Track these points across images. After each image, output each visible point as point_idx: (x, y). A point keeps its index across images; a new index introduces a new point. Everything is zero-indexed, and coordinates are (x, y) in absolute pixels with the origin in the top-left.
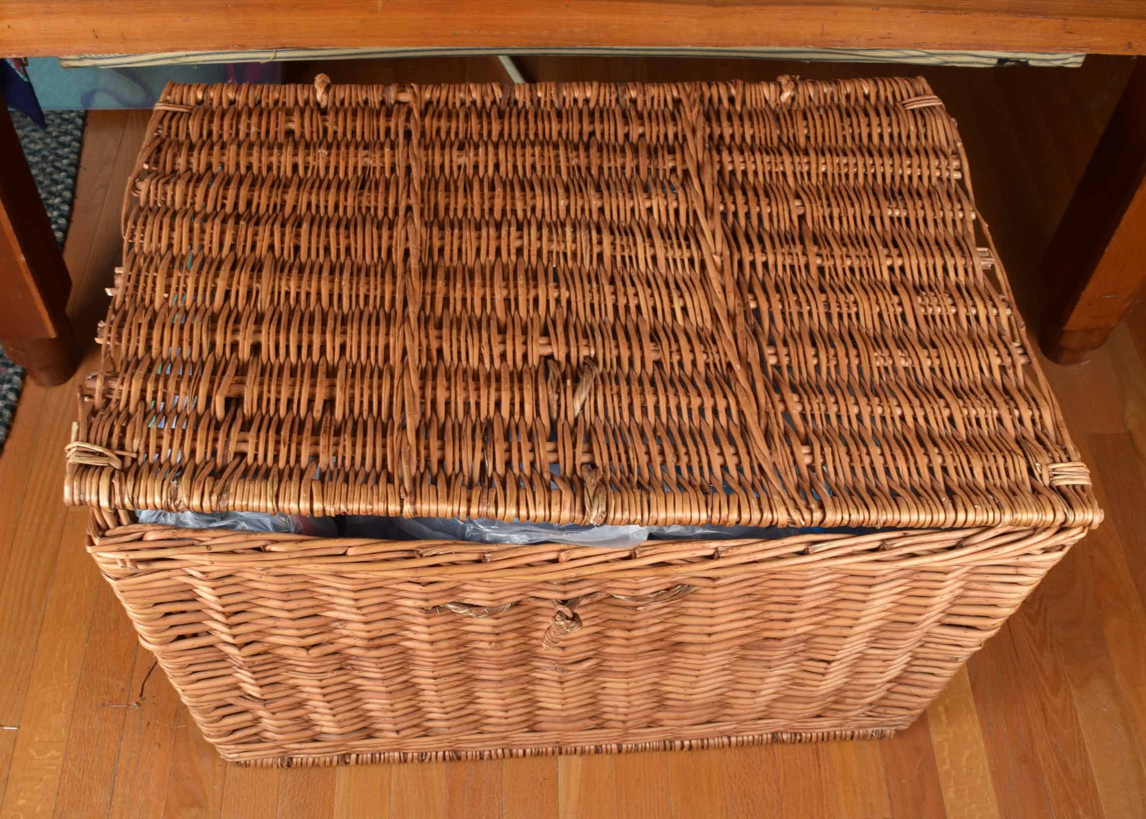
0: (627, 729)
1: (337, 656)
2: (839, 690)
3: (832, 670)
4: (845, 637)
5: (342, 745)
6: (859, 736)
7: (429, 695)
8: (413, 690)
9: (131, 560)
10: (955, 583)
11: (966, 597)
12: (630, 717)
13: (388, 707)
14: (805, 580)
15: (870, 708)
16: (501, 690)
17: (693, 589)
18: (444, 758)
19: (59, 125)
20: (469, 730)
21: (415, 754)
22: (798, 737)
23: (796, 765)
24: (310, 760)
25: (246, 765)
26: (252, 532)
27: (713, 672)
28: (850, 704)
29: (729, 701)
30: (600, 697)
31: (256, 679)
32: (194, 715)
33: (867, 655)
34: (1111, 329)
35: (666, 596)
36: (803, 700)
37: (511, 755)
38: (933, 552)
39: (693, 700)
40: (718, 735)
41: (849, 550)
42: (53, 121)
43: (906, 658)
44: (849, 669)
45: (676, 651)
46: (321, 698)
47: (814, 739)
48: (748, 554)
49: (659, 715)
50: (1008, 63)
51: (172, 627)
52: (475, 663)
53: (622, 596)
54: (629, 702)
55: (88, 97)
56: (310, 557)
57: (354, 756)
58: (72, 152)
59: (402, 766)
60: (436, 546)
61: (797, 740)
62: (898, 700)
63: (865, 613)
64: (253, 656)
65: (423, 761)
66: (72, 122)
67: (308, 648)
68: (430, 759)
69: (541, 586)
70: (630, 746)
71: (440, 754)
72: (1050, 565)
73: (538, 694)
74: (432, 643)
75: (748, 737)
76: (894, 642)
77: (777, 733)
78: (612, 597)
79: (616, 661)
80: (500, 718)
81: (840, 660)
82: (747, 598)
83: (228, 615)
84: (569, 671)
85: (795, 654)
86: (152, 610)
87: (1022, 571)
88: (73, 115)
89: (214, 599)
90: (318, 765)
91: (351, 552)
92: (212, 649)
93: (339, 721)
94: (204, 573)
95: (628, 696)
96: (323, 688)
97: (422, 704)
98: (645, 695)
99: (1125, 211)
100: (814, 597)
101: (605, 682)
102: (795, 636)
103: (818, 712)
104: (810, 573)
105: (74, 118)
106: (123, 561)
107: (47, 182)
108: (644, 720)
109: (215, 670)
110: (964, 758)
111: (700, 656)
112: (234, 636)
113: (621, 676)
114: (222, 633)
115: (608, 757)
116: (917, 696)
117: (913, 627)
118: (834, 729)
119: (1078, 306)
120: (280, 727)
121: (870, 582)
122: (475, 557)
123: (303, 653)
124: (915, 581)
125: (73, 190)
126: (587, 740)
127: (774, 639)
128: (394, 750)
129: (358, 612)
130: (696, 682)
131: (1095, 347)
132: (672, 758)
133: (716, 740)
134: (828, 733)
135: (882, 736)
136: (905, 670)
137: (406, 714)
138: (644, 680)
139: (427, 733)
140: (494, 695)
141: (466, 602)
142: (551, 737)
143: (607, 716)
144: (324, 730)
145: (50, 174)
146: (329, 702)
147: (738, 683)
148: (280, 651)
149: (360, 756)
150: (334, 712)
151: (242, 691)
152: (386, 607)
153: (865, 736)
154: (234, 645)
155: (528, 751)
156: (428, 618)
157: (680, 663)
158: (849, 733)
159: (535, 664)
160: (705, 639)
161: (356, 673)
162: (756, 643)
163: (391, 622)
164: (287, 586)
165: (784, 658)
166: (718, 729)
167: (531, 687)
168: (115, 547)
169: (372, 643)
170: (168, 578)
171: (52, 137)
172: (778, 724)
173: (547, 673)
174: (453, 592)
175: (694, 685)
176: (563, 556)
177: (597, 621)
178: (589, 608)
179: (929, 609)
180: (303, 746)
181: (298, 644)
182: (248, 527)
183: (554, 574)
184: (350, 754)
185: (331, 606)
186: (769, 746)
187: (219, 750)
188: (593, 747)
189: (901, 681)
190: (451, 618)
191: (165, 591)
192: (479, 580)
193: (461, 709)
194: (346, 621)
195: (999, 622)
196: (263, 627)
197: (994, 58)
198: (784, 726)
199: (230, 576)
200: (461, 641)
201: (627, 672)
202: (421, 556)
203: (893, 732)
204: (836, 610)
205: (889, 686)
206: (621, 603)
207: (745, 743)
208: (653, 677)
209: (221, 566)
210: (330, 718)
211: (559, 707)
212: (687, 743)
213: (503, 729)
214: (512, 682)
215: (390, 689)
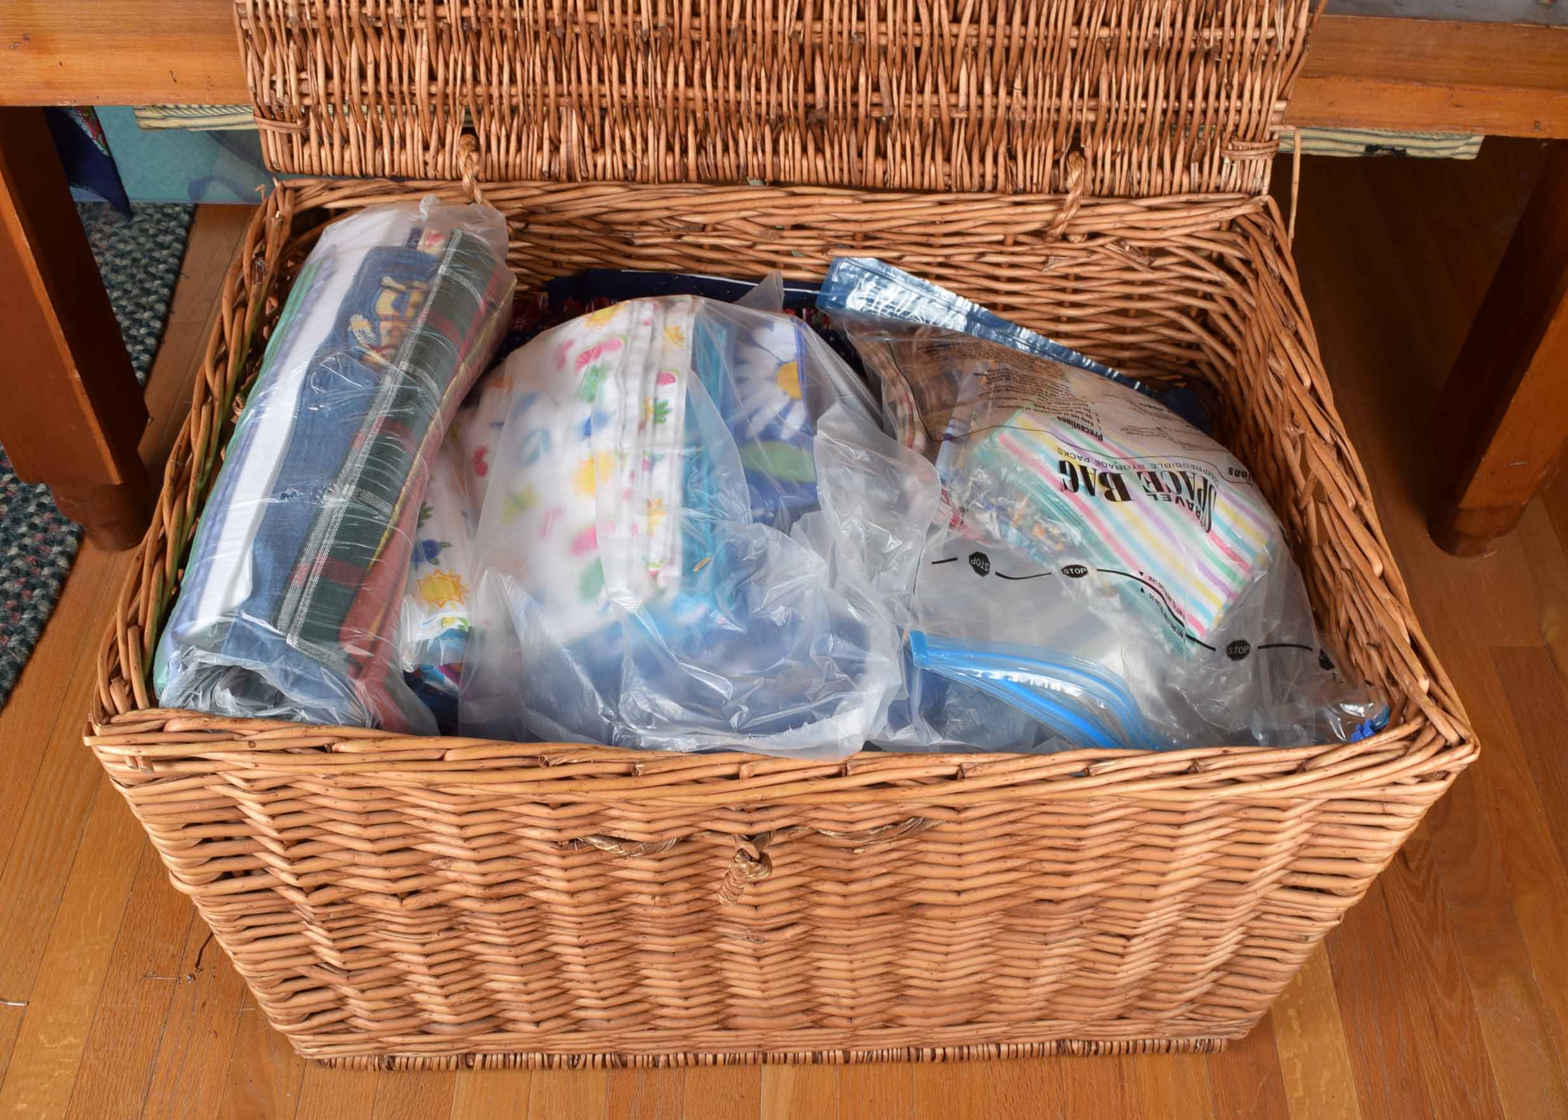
0: (856, 1029)
1: (443, 910)
2: (1145, 981)
3: (1132, 949)
4: (1149, 901)
5: (462, 1040)
6: (1177, 1048)
7: (576, 971)
8: (552, 963)
9: (145, 758)
10: (1299, 824)
11: (1314, 846)
12: (858, 1011)
13: (521, 987)
14: (1087, 815)
15: (1191, 1007)
16: (674, 967)
17: (929, 825)
18: (604, 1064)
19: (159, 222)
20: (635, 1025)
21: (564, 1057)
22: (1094, 1047)
23: (1091, 1085)
24: (420, 1061)
25: (331, 1065)
26: (314, 725)
27: (969, 949)
28: (1163, 1001)
29: (993, 992)
30: (814, 982)
31: (334, 940)
32: (253, 990)
33: (1182, 928)
34: (1523, 508)
35: (891, 833)
36: (1098, 993)
37: (697, 1063)
38: (1264, 778)
39: (944, 989)
40: (983, 1041)
41: (1146, 772)
42: (151, 216)
43: (1236, 935)
44: (1157, 949)
45: (913, 916)
46: (425, 970)
47: (1115, 1051)
48: (1004, 774)
49: (898, 1010)
50: (1379, 152)
51: (214, 859)
52: (635, 926)
53: (831, 832)
54: (855, 990)
55: (197, 187)
56: (392, 762)
57: (479, 1057)
58: (172, 255)
59: (546, 1072)
60: (567, 751)
61: (1091, 1050)
62: (1229, 997)
63: (1174, 866)
64: (327, 905)
65: (574, 1066)
66: (176, 218)
67: (401, 896)
68: (585, 1065)
69: (717, 814)
70: (860, 1054)
71: (599, 1058)
72: (1430, 800)
73: (728, 974)
74: (572, 894)
75: (1023, 1045)
76: (1219, 911)
77: (1064, 1040)
78: (818, 833)
79: (831, 929)
80: (678, 1007)
81: (1143, 934)
82: (1007, 840)
83: (287, 845)
84: (765, 941)
85: (1080, 925)
86: (180, 834)
87: (1390, 808)
88: (177, 209)
89: (265, 819)
90: (430, 1069)
91: (449, 756)
92: (270, 895)
93: (453, 1006)
94: (247, 780)
95: (853, 980)
96: (427, 955)
97: (568, 985)
98: (877, 980)
99: (1536, 347)
100: (1101, 840)
101: (820, 959)
102: (1079, 897)
103: (1118, 1012)
104: (1092, 804)
105: (178, 213)
106: (133, 758)
107: (135, 292)
108: (878, 1017)
109: (277, 924)
110: (1323, 1081)
111: (948, 925)
112: (298, 876)
113: (839, 950)
114: (283, 872)
115: (829, 1069)
116: (1255, 991)
117: (1242, 889)
118: (1143, 1036)
119: (1477, 475)
120: (374, 1011)
121: (1179, 819)
122: (622, 768)
123: (394, 904)
124: (1242, 820)
125: (169, 303)
126: (802, 1043)
127: (1050, 901)
128: (535, 1051)
129: (466, 845)
130: (945, 963)
131: (1502, 533)
132: (920, 1072)
133: (980, 1048)
134: (1135, 1042)
135: (1209, 1048)
136: (1236, 954)
137: (546, 998)
138: (873, 957)
139: (578, 1026)
140: (668, 975)
141: (615, 834)
142: (749, 1037)
143: (827, 1010)
144: (435, 1017)
145: (141, 281)
146: (437, 976)
147: (1006, 966)
148: (364, 900)
149: (488, 1058)
150: (445, 991)
151: (317, 957)
152: (503, 839)
153: (1186, 1048)
154: (300, 889)
155: (720, 1057)
156: (564, 857)
157: (922, 933)
158: (1164, 1042)
159: (721, 930)
160: (953, 898)
161: (471, 935)
162: (1025, 908)
163: (512, 861)
164: (365, 804)
165: (1065, 931)
166: (980, 1032)
167: (718, 965)
168: (122, 739)
169: (488, 892)
170: (201, 788)
171: (148, 236)
172: (1065, 1027)
173: (737, 943)
174: (595, 819)
175: (942, 966)
176: (745, 770)
177: (800, 868)
178: (788, 849)
179: (1263, 862)
180: (407, 1039)
181: (387, 891)
182: (308, 718)
183: (732, 795)
184: (474, 1054)
185: (428, 835)
186: (1053, 1059)
187: (292, 1042)
188: (809, 1054)
189: (1233, 969)
190: (595, 858)
191: (197, 806)
192: (627, 801)
193: (622, 993)
194: (451, 858)
195: (1362, 884)
196: (337, 864)
197: (1361, 144)
198: (1073, 1030)
199: (285, 787)
200: (611, 893)
201: (848, 946)
202: (547, 764)
203: (1225, 1043)
204: (1134, 860)
205: (1215, 975)
206: (832, 842)
207: (1020, 1054)
208: (885, 954)
209: (270, 770)
210: (440, 1000)
211: (758, 994)
212: (939, 1051)
213: (683, 1024)
214: (690, 956)
215: (521, 960)
